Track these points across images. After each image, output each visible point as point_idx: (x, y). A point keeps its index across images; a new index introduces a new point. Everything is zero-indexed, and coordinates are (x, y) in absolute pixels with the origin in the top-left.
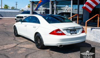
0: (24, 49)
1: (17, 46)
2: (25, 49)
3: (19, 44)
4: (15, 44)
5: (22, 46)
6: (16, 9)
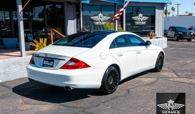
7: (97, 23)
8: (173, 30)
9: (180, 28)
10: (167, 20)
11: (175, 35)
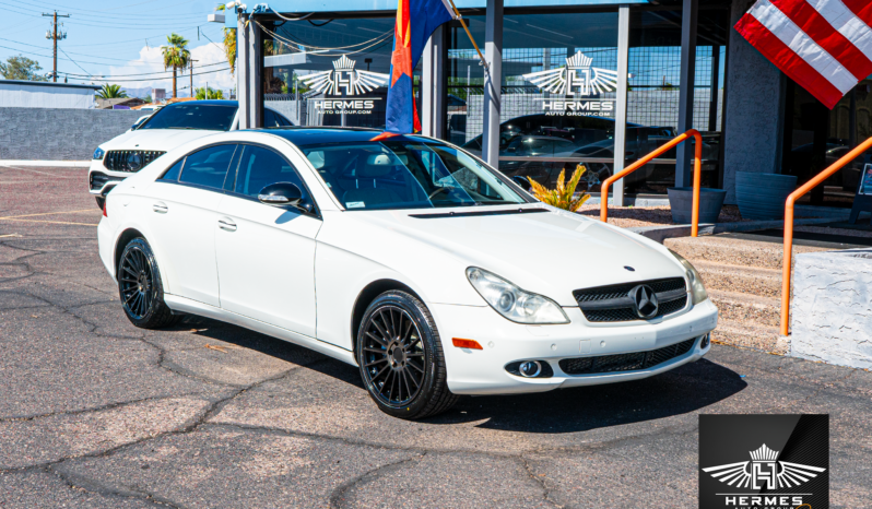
0: (288, 440)
1: (215, 419)
2: (300, 442)
3: (225, 400)
4: (189, 401)
5: (263, 417)
6: (52, 84)
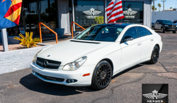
7: (89, 17)
8: (160, 23)
9: (166, 21)
10: (154, 14)
11: (162, 27)
